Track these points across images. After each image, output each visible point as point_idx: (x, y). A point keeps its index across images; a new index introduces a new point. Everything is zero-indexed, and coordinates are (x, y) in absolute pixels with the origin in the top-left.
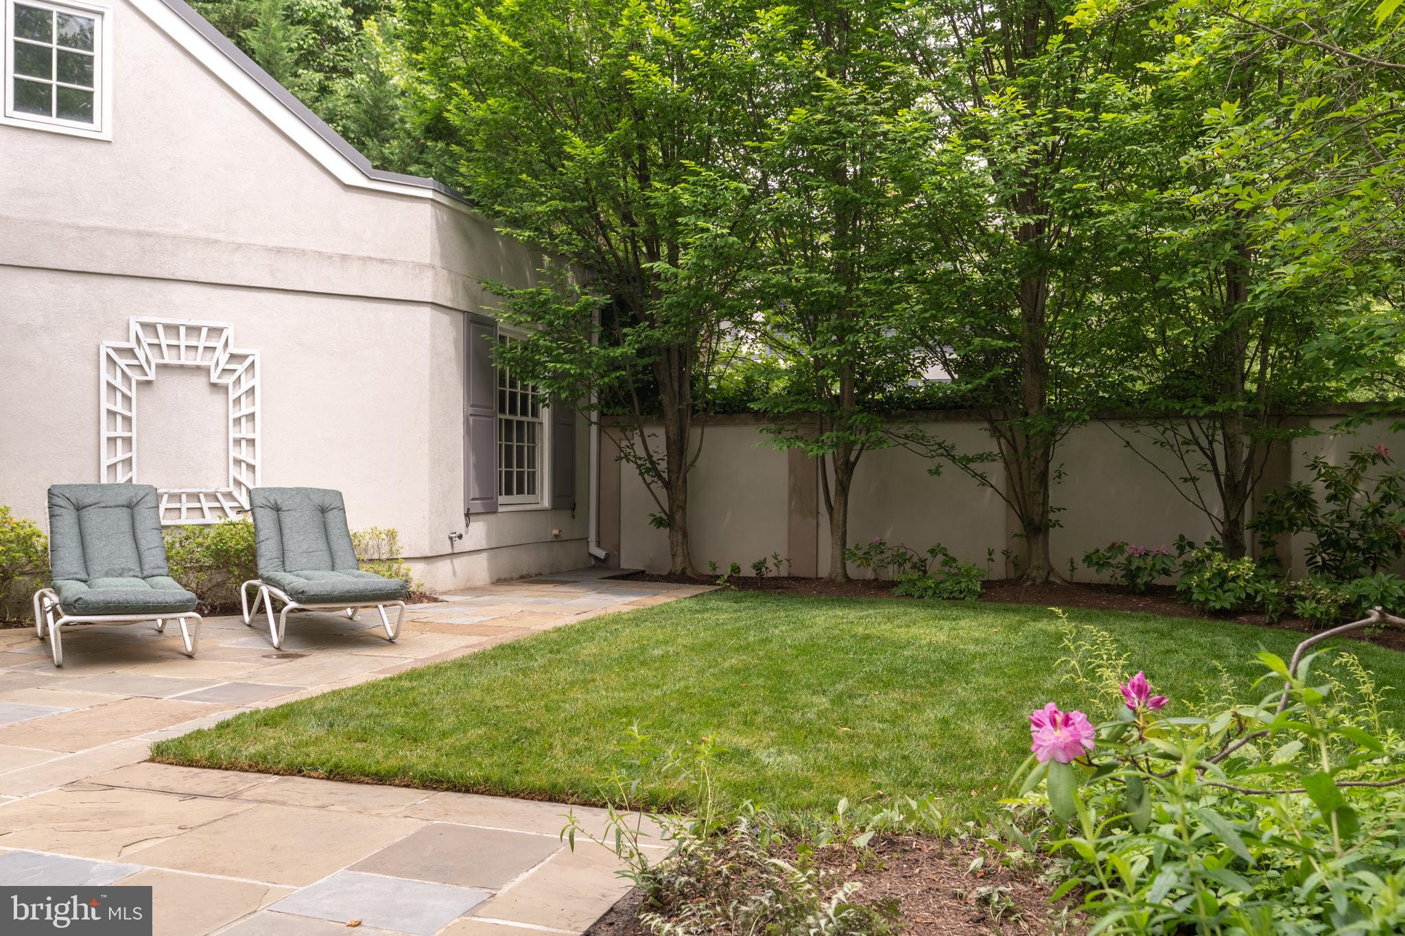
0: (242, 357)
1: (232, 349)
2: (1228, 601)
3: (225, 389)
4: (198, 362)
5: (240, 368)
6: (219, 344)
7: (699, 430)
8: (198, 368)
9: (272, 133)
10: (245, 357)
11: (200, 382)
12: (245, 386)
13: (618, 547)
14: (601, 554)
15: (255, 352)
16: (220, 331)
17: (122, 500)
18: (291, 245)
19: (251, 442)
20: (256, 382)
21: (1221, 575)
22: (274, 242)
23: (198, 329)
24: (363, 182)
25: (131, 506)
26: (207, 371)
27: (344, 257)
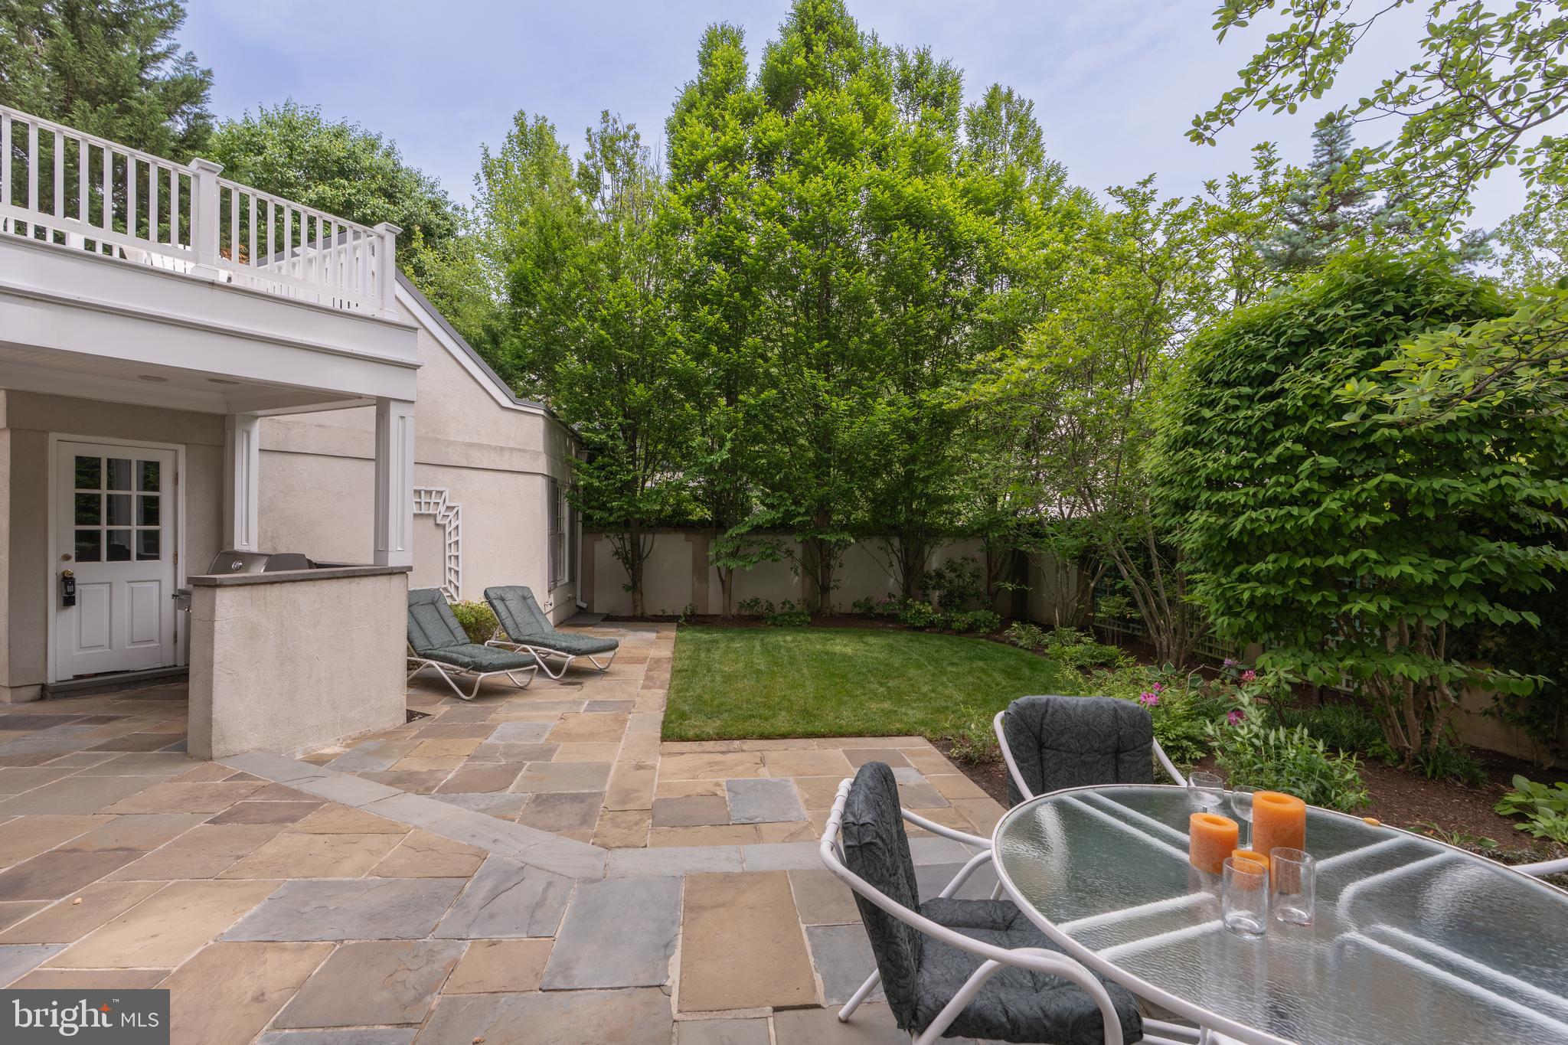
0: (453, 508)
1: (448, 504)
2: (922, 623)
3: (444, 526)
4: (431, 512)
5: (451, 514)
6: (441, 501)
7: (649, 537)
8: (429, 515)
9: (467, 376)
10: (454, 508)
11: (431, 522)
12: (453, 525)
13: (592, 601)
14: (584, 605)
15: (460, 505)
16: (441, 493)
17: (429, 600)
18: (476, 441)
19: (457, 557)
20: (459, 522)
21: (919, 612)
22: (468, 440)
23: (430, 492)
24: (510, 405)
25: (433, 603)
26: (435, 516)
27: (502, 449)
